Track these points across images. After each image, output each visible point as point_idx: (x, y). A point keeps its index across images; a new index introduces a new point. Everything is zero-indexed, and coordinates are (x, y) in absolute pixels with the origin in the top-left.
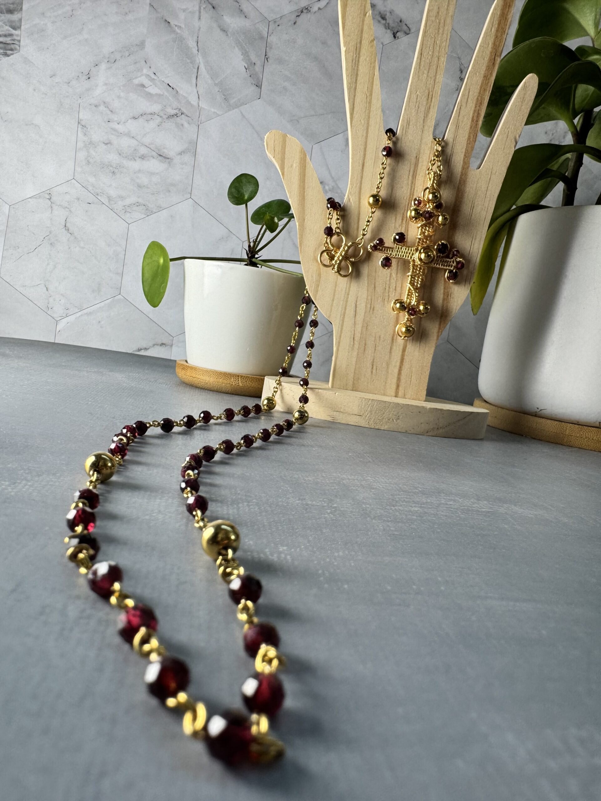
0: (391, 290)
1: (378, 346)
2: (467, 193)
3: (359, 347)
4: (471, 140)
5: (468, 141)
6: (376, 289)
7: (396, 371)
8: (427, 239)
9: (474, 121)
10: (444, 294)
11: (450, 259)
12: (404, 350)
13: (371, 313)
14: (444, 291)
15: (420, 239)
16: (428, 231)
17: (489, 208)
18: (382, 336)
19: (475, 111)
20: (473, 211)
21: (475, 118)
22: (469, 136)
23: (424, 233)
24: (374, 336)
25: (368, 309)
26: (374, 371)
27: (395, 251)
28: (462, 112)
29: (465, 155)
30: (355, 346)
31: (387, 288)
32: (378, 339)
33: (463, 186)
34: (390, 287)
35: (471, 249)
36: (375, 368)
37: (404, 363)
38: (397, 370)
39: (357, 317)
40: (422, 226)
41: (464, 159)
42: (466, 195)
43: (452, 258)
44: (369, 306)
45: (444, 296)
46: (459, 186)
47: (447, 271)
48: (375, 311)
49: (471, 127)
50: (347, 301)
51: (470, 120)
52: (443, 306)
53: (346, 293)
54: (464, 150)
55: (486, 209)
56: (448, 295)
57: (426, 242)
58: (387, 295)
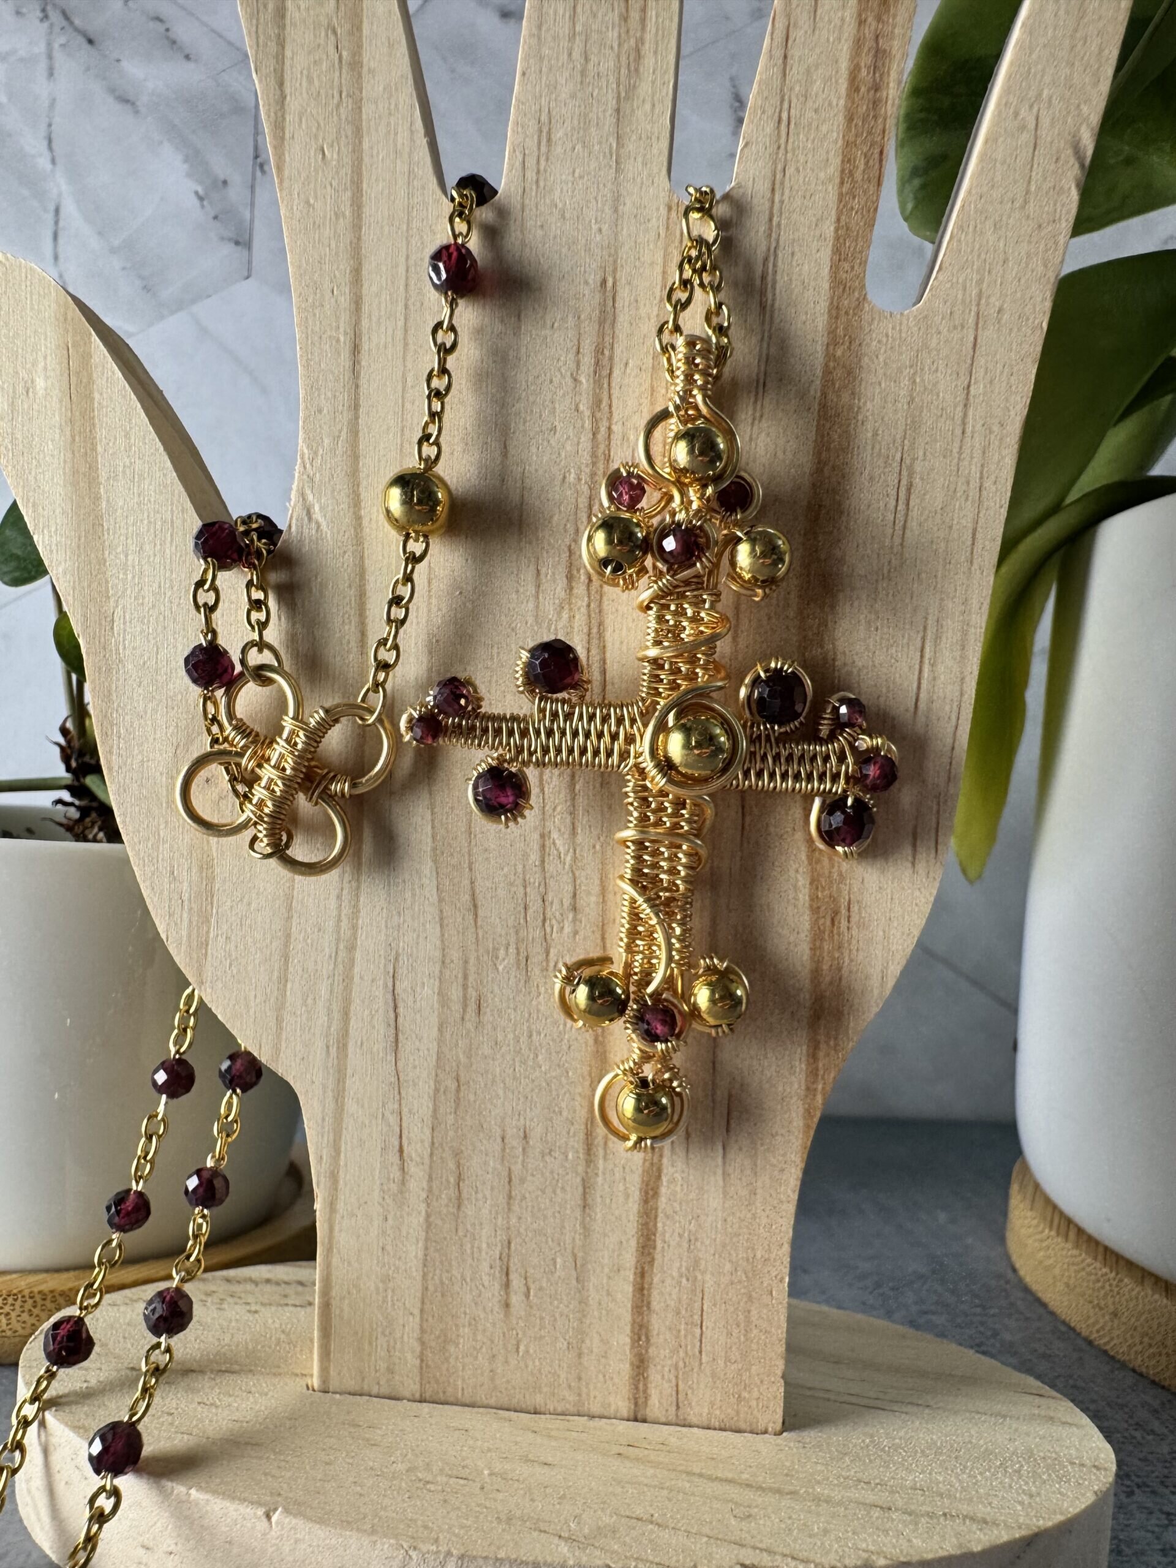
0: (554, 910)
1: (523, 1181)
2: (869, 426)
3: (430, 1190)
4: (858, 175)
5: (842, 183)
6: (480, 913)
7: (625, 1289)
8: (693, 661)
9: (863, 89)
10: (815, 910)
11: (821, 741)
12: (650, 1192)
13: (469, 1025)
14: (814, 898)
15: (656, 663)
16: (696, 620)
17: (987, 484)
18: (537, 1132)
19: (858, 44)
20: (908, 504)
21: (864, 72)
22: (847, 160)
23: (677, 630)
24: (498, 1132)
25: (457, 1007)
26: (516, 1299)
27: (538, 733)
28: (795, 52)
29: (837, 251)
30: (412, 1185)
31: (535, 906)
32: (515, 1143)
33: (845, 397)
34: (550, 897)
35: (924, 685)
36: (516, 1282)
37: (658, 1256)
38: (630, 1289)
39: (407, 1046)
40: (660, 600)
41: (835, 268)
42: (865, 434)
43: (832, 737)
44: (455, 993)
45: (815, 923)
46: (824, 394)
47: (817, 803)
48: (487, 1017)
49: (850, 119)
50: (348, 978)
51: (843, 86)
52: (816, 973)
53: (338, 940)
54: (829, 229)
55: (973, 493)
56: (836, 913)
57: (692, 677)
58: (538, 933)
